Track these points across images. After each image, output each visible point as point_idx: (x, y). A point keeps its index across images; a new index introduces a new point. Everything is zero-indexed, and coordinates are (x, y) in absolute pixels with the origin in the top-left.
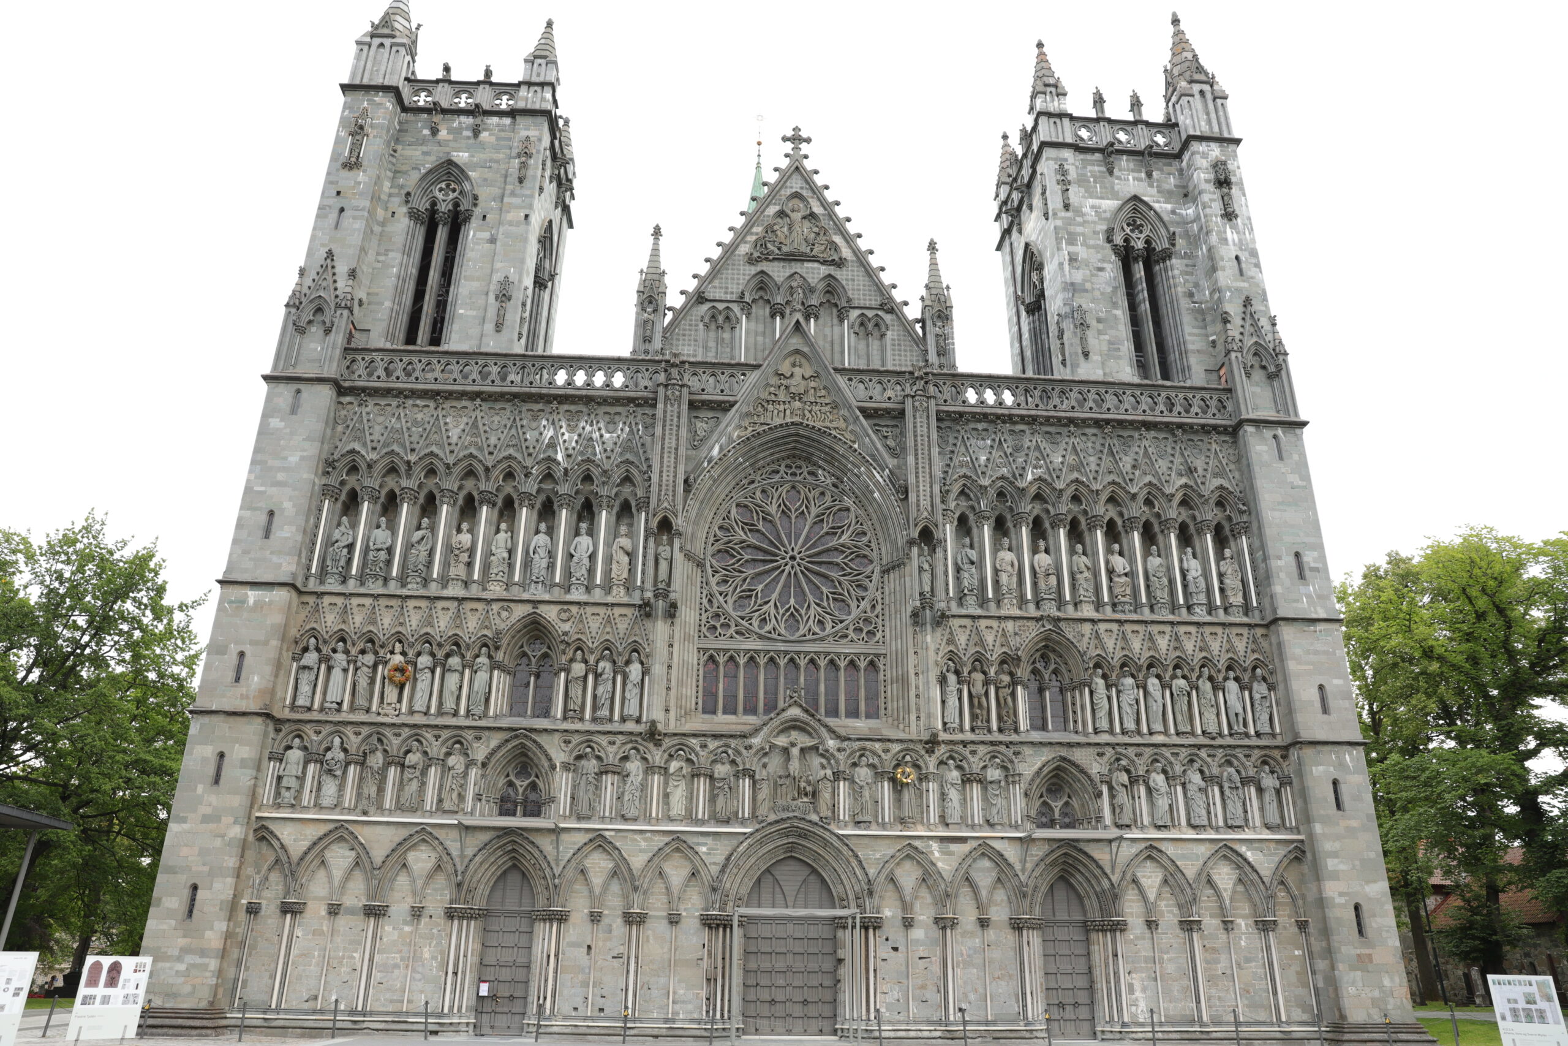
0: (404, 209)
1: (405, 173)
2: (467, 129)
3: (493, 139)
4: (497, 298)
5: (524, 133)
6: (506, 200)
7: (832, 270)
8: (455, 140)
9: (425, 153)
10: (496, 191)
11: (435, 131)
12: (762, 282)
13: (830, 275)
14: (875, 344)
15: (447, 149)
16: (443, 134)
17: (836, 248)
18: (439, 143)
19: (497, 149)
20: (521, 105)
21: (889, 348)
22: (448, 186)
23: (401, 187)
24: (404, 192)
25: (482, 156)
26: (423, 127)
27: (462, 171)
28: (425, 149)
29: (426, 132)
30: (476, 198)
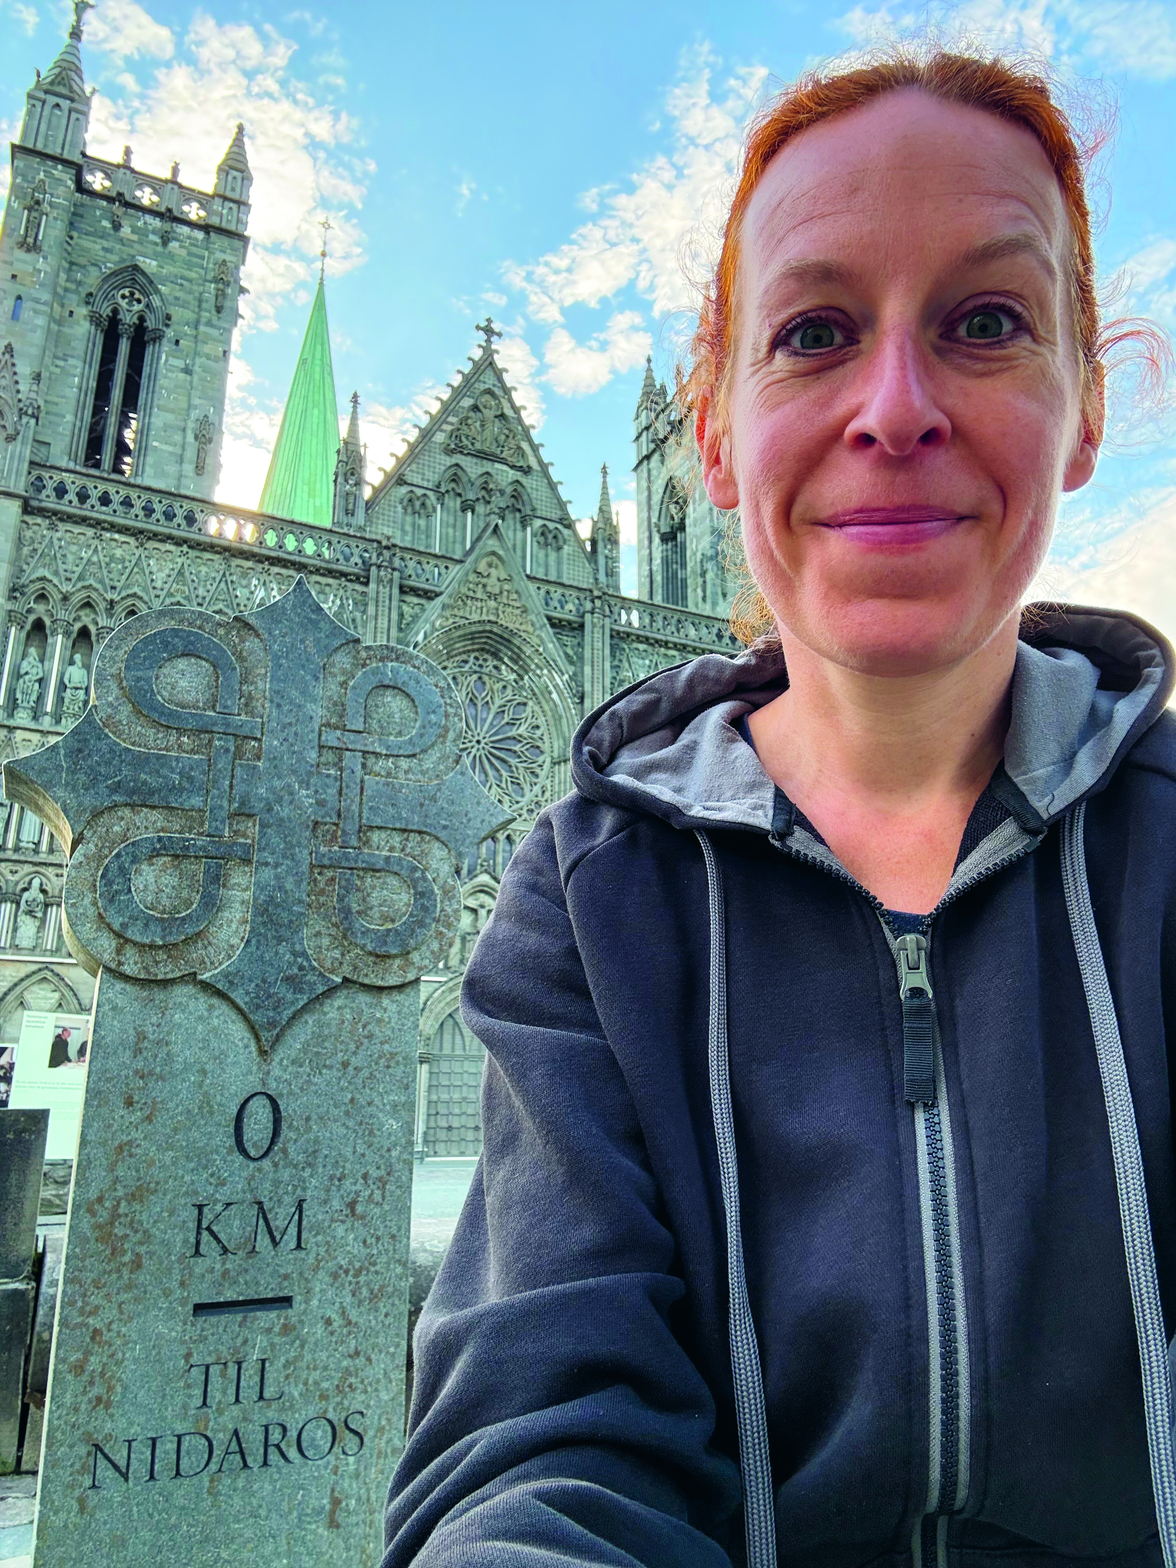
0: (83, 311)
1: (84, 267)
2: (154, 232)
3: (183, 252)
4: (196, 437)
5: (220, 256)
6: (202, 328)
7: (518, 475)
8: (140, 242)
9: (104, 249)
10: (190, 315)
11: (117, 226)
12: (455, 474)
13: (517, 481)
14: (553, 556)
15: (132, 251)
16: (126, 231)
17: (523, 454)
18: (121, 241)
19: (190, 266)
20: (215, 221)
21: (565, 561)
22: (132, 294)
23: (79, 283)
24: (84, 292)
25: (172, 269)
26: (102, 217)
27: (151, 282)
28: (106, 244)
29: (106, 224)
30: (168, 317)
